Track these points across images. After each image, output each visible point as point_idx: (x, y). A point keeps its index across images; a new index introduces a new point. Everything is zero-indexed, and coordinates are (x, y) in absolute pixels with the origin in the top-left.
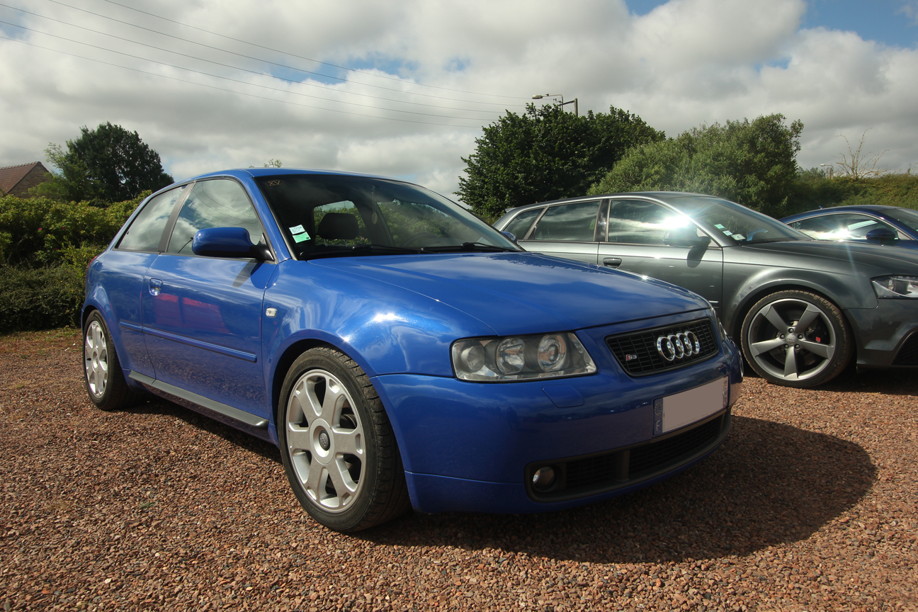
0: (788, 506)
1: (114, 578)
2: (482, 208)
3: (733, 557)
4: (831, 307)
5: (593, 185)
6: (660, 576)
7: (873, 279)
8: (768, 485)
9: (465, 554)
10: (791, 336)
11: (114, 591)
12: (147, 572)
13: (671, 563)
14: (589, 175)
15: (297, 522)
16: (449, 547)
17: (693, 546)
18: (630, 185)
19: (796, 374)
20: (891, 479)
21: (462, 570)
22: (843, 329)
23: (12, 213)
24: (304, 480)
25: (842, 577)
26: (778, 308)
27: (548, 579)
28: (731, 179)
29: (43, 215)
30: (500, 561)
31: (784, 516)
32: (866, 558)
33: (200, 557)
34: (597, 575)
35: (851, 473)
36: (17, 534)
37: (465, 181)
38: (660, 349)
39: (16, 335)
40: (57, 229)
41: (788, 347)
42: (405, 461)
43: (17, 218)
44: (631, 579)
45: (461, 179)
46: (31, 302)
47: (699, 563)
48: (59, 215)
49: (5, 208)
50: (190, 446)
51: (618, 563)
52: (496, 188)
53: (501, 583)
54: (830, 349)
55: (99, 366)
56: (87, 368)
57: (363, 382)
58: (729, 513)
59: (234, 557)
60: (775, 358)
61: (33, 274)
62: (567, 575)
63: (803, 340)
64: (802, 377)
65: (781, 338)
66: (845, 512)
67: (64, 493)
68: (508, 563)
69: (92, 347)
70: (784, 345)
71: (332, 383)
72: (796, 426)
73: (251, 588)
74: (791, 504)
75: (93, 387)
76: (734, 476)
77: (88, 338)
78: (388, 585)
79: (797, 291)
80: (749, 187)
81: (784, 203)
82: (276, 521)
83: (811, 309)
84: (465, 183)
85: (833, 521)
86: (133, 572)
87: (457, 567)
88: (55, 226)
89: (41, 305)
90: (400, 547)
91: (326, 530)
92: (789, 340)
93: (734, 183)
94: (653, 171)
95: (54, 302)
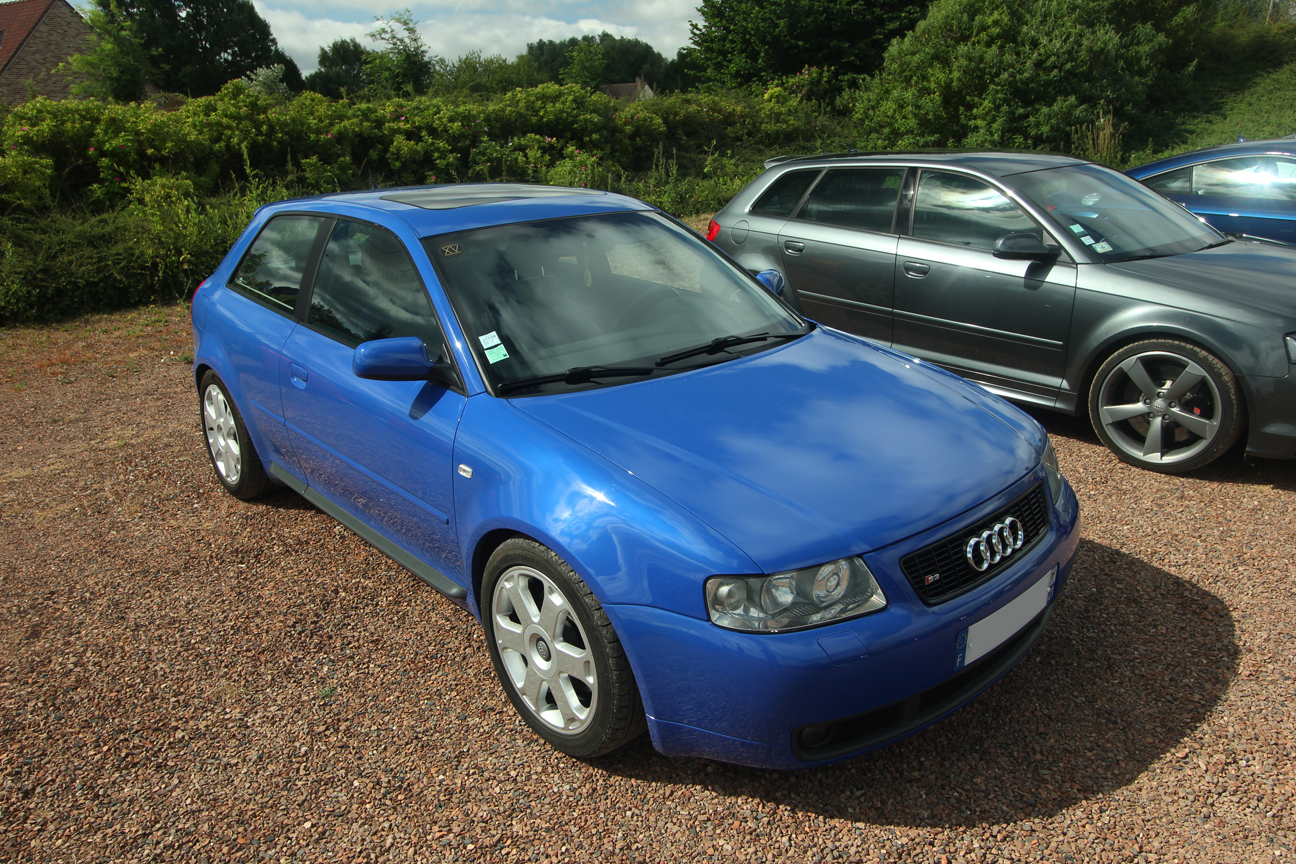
0: (1115, 723)
1: (314, 821)
2: (724, 74)
3: (1037, 820)
4: (1221, 371)
5: (894, 41)
6: (947, 849)
7: (1287, 335)
8: (1094, 683)
9: (716, 801)
10: (1159, 403)
11: (317, 841)
12: (349, 812)
13: (961, 829)
14: (891, 20)
15: (512, 730)
16: (698, 787)
17: (990, 797)
18: (953, 42)
19: (1159, 454)
20: (1254, 676)
21: (714, 829)
22: (1234, 402)
23: (48, 125)
24: (519, 684)
25: (1165, 855)
26: (1148, 363)
27: (815, 849)
28: (1112, 33)
29: (92, 127)
30: (759, 817)
31: (1108, 741)
32: (1199, 822)
33: (405, 789)
34: (872, 846)
35: (1205, 661)
36: (187, 738)
37: (698, 29)
38: (969, 555)
39: (87, 322)
40: (114, 149)
41: (1154, 417)
42: (646, 703)
43: (57, 134)
44: (913, 853)
45: (692, 25)
46: (99, 270)
47: (995, 829)
48: (116, 127)
49: (37, 117)
50: (362, 580)
51: (898, 825)
52: (746, 42)
53: (760, 854)
54: (1211, 427)
55: (227, 444)
56: (211, 441)
57: (593, 604)
58: (1040, 734)
59: (446, 790)
60: (1133, 430)
61: (91, 225)
62: (837, 844)
63: (1175, 410)
64: (1168, 459)
65: (1145, 403)
66: (1186, 739)
67: (226, 666)
68: (769, 823)
69: (214, 417)
70: (1149, 414)
71: (552, 591)
72: (1146, 559)
73: (473, 847)
74: (1119, 721)
75: (221, 465)
76: (1053, 662)
77: (206, 403)
78: (629, 848)
79: (1176, 342)
80: (1138, 44)
81: (1190, 69)
82: (486, 728)
83: (1194, 369)
84: (698, 32)
85: (1168, 754)
86: (333, 811)
87: (709, 824)
88: (111, 144)
89: (112, 274)
90: (639, 782)
91: (548, 747)
92: (1155, 407)
93: (1116, 39)
94: (990, 21)
95: (129, 269)
